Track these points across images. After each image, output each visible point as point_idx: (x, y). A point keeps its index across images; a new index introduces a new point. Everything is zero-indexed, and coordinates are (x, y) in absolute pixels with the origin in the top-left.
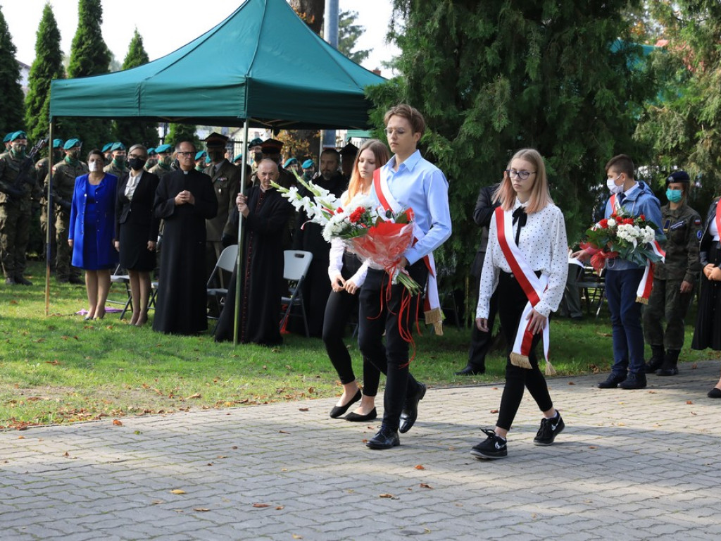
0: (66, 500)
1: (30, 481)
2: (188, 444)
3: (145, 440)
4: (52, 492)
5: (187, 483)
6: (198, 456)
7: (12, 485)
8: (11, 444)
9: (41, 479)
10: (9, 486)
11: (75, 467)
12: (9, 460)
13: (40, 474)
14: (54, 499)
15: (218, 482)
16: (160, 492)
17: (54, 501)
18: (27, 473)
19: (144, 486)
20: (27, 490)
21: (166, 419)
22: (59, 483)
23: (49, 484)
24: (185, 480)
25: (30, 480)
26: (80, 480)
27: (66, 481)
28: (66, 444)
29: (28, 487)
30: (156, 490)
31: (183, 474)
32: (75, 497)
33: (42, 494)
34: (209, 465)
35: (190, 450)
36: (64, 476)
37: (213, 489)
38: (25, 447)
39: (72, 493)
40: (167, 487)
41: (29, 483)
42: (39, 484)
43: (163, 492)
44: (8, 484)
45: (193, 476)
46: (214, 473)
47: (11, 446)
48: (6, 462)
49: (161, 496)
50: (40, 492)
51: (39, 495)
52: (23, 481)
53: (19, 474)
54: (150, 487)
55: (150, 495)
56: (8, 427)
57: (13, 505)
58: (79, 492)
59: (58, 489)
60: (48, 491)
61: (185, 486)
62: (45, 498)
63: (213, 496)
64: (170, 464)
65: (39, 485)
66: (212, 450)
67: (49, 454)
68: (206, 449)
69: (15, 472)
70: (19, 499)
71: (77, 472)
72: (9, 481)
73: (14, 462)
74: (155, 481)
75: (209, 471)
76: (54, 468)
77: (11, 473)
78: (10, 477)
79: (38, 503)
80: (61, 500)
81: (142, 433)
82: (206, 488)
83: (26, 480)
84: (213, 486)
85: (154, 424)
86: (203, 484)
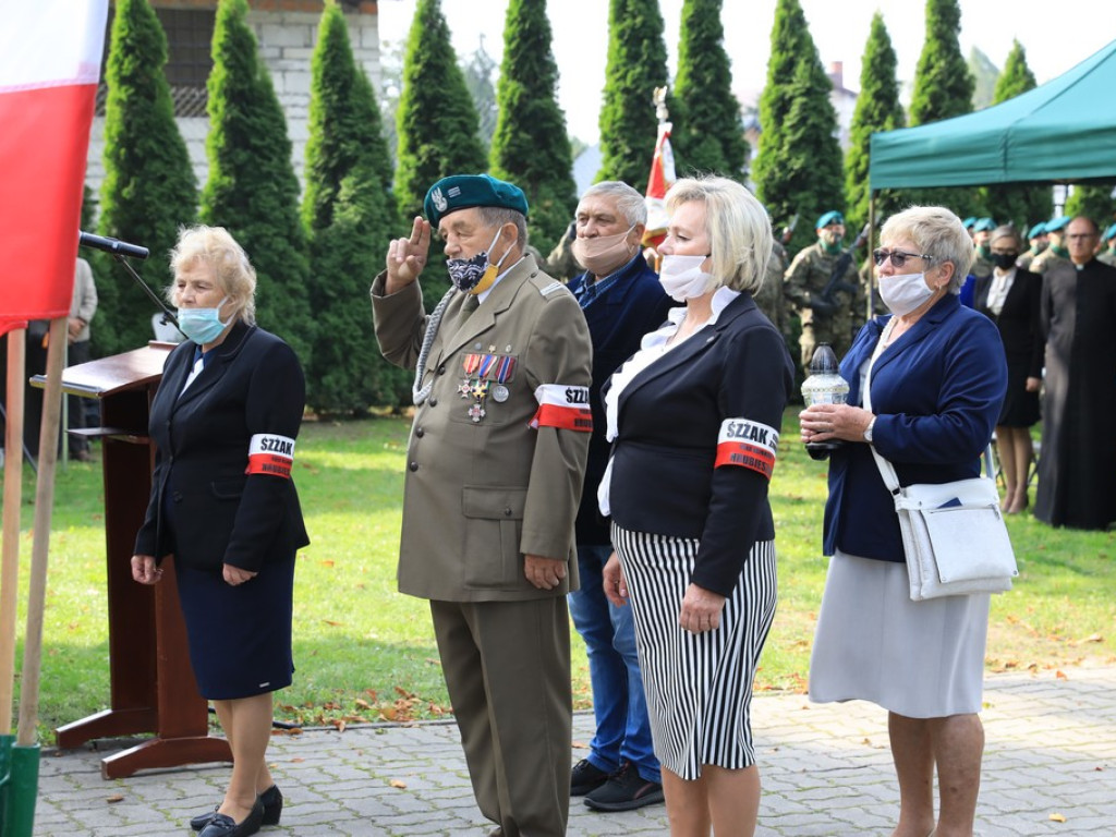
0: (858, 824)
1: (806, 786)
2: (1069, 728)
3: (998, 719)
4: (837, 808)
5: (1058, 802)
6: (1082, 752)
7: (778, 792)
8: (788, 718)
9: (825, 783)
10: (774, 793)
11: (878, 764)
12: (780, 747)
13: (824, 775)
14: (840, 820)
15: (1111, 803)
16: (1010, 816)
17: (839, 824)
18: (804, 771)
19: (986, 805)
20: (800, 802)
21: (1037, 680)
22: (850, 792)
23: (834, 792)
24: (1055, 796)
25: (807, 783)
26: (884, 788)
27: (862, 789)
28: (871, 721)
29: (802, 796)
30: (1004, 813)
31: (1054, 785)
32: (872, 817)
33: (822, 811)
34: (1098, 769)
35: (1069, 740)
36: (860, 780)
37: (1101, 815)
38: (808, 724)
39: (868, 812)
40: (1023, 808)
41: (804, 790)
42: (820, 791)
43: (1016, 816)
44: (772, 790)
45: (1070, 790)
46: (1105, 785)
47: (788, 722)
48: (776, 750)
49: (1011, 825)
50: (818, 806)
51: (817, 812)
52: (796, 785)
53: (793, 772)
54: (994, 807)
55: (993, 820)
56: (788, 689)
57: (775, 828)
58: (880, 810)
59: (848, 802)
60: (832, 806)
61: (1053, 807)
62: (826, 818)
63: (1100, 828)
64: (1033, 766)
65: (819, 794)
66: (1108, 742)
67: (843, 738)
68: (1096, 740)
69: (786, 769)
70: (785, 817)
71: (882, 773)
72: (775, 784)
73: (788, 750)
74: (1003, 795)
75: (1098, 780)
76: (847, 764)
77: (782, 771)
78: (778, 778)
79: (813, 826)
80: (850, 822)
81: (993, 706)
82: (1091, 813)
83: (800, 785)
84: (1101, 809)
85: (1015, 690)
86: (1085, 805)
